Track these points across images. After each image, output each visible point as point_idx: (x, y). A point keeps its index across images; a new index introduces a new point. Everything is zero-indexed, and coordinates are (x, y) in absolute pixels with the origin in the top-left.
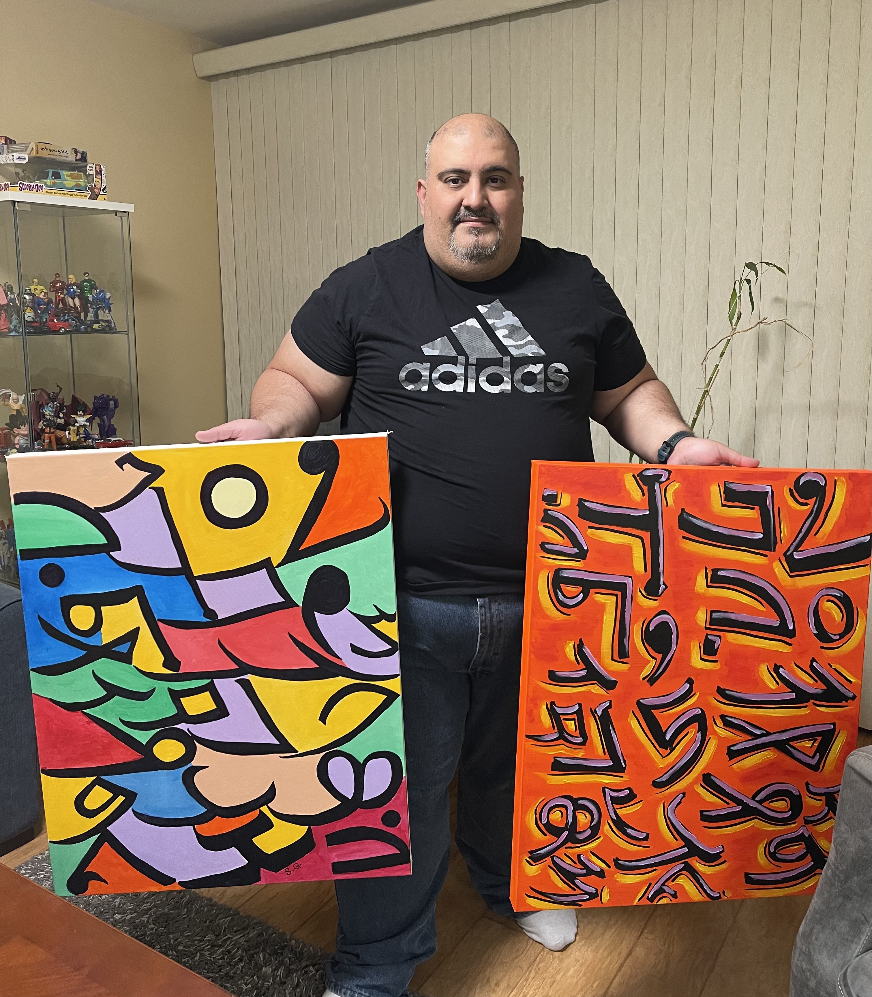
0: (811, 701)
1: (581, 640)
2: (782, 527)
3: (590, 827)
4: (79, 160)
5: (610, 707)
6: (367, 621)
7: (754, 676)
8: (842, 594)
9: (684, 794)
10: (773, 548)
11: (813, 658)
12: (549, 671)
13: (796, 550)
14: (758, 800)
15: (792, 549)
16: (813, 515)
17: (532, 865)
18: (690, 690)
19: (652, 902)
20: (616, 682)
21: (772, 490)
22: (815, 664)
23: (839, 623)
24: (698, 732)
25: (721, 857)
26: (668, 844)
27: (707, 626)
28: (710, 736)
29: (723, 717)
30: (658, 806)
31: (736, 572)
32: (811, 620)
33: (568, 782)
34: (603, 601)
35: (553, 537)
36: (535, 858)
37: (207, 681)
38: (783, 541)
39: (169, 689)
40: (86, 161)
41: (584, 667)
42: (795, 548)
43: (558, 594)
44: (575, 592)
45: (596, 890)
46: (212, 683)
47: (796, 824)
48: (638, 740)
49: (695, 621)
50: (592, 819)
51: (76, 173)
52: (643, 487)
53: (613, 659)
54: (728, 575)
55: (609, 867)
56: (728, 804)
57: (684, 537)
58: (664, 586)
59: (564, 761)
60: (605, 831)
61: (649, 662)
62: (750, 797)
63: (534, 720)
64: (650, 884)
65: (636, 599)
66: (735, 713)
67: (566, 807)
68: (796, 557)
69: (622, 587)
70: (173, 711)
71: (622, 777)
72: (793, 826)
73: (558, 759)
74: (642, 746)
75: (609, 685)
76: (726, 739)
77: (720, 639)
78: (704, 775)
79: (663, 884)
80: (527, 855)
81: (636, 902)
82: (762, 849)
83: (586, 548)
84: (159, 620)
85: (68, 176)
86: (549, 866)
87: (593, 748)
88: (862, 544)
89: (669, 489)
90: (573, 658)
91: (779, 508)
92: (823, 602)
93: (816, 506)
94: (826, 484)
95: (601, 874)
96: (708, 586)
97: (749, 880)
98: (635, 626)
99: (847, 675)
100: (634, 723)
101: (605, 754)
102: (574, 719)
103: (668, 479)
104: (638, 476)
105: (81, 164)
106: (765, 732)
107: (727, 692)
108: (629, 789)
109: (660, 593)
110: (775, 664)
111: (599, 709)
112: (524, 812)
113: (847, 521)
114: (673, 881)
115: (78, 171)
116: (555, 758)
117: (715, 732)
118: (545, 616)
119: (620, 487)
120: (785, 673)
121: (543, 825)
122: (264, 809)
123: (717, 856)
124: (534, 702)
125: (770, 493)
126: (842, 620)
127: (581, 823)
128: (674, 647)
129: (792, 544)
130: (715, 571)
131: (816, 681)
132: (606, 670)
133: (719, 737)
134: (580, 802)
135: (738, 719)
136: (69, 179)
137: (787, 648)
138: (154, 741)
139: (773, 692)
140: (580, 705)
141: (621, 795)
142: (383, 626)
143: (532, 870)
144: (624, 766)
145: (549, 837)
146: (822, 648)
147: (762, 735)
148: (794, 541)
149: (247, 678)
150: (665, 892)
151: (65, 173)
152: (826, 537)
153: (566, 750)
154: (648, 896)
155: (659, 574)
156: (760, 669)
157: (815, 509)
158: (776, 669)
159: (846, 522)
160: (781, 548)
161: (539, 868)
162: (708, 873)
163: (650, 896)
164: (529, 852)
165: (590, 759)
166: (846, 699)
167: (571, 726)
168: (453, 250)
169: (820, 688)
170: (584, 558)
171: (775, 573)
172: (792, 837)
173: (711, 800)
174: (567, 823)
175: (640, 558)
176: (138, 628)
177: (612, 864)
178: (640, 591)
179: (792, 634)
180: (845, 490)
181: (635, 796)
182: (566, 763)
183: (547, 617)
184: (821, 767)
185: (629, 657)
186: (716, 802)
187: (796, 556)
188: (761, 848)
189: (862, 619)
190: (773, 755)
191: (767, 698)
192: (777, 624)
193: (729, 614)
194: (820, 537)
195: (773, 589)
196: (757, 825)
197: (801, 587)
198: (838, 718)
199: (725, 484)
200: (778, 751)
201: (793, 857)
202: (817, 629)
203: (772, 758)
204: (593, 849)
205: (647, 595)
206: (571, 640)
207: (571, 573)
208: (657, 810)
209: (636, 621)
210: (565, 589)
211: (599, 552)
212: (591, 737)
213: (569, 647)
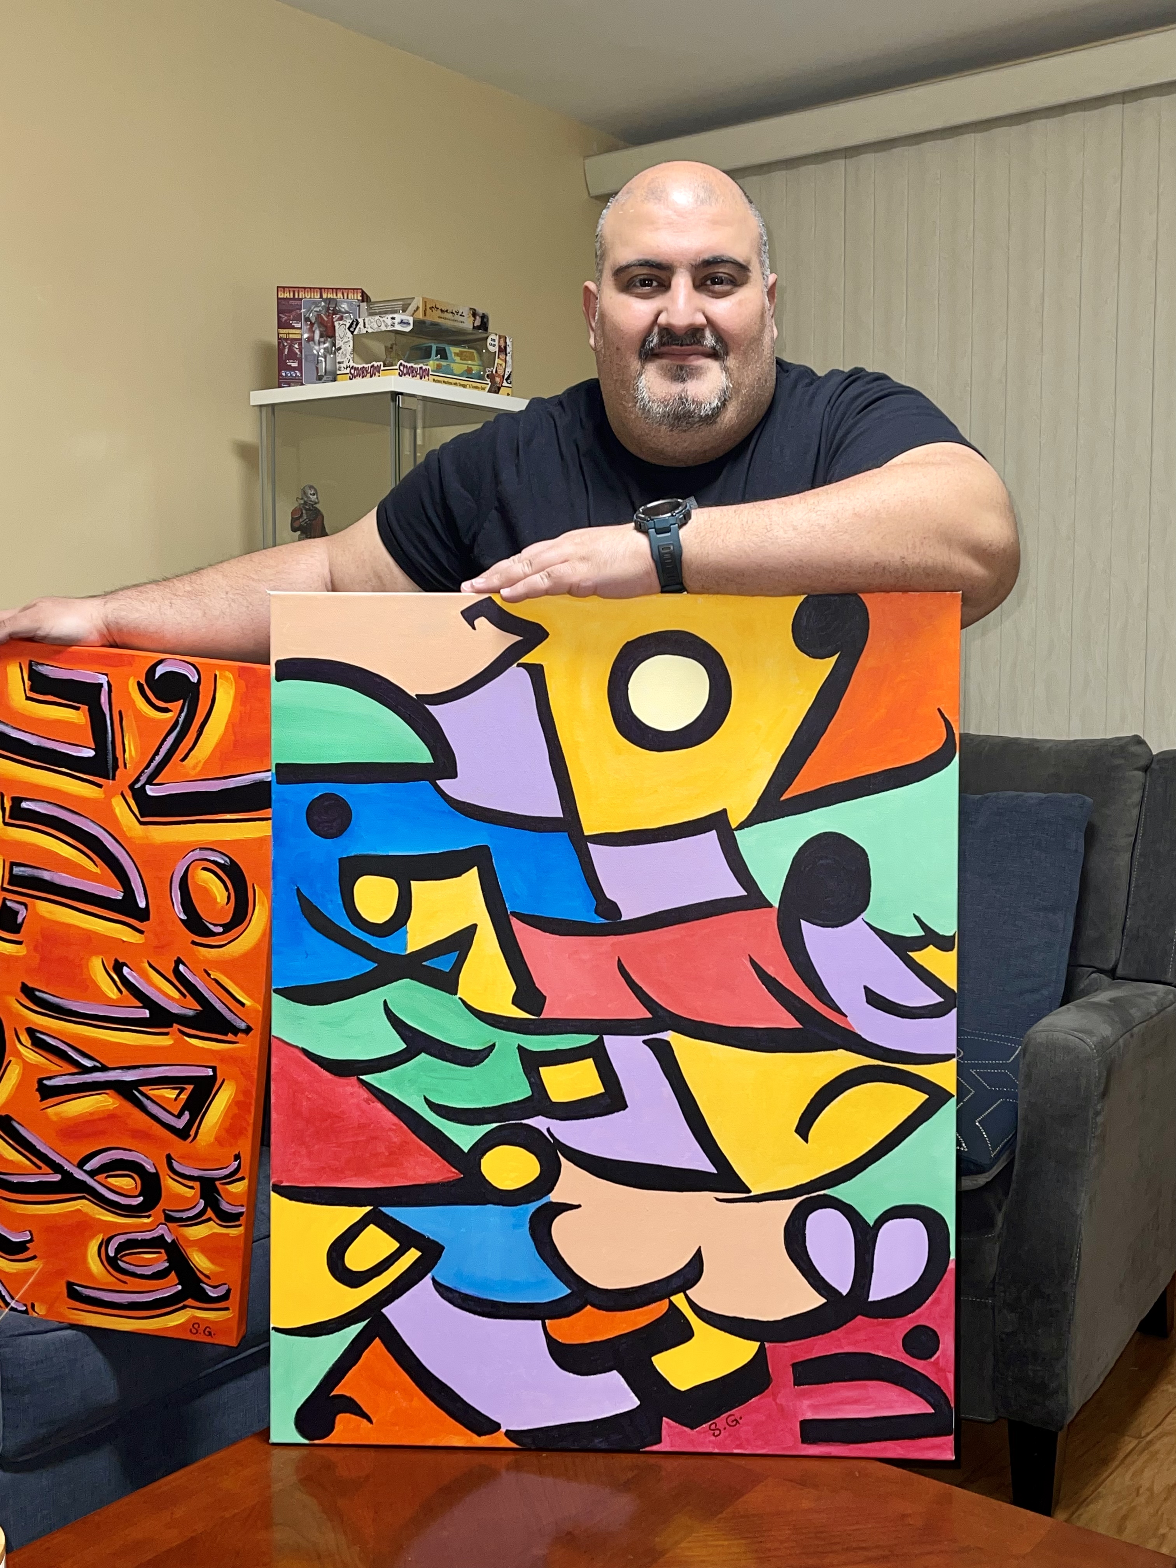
0: (176, 1026)
2: (126, 742)
7: (81, 974)
8: (228, 860)
10: (111, 775)
11: (179, 958)
13: (150, 781)
14: (88, 1169)
15: (143, 779)
16: (178, 729)
21: (108, 682)
22: (181, 968)
23: (223, 907)
27: (5, 886)
28: (11, 1058)
29: (31, 1032)
31: (50, 806)
32: (176, 896)
38: (128, 765)
42: (149, 778)
47: (150, 1219)
54: (38, 809)
56: (40, 1168)
62: (76, 1163)
66: (50, 1028)
68: (150, 793)
72: (146, 1220)
76: (36, 1067)
77: (27, 909)
82: (96, 1248)
88: (260, 784)
91: (120, 713)
92: (194, 870)
93: (183, 715)
94: (200, 681)
96: (6, 824)
97: (72, 1293)
99: (237, 992)
106: (98, 1065)
107: (37, 993)
110: (116, 961)
113: (236, 744)
117: (19, 1055)
120: (132, 976)
123: (21, 1247)
125: (106, 686)
126: (227, 903)
129: (143, 772)
130: (17, 801)
131: (184, 996)
133: (24, 1062)
135: (54, 1037)
137: (135, 936)
139: (112, 1004)
146: (194, 943)
147: (94, 1069)
148: (147, 768)
152: (201, 765)
156: (91, 964)
157: (181, 720)
158: (118, 967)
160: (125, 776)
166: (236, 1031)
169: (190, 1008)
171: (114, 814)
172: (144, 1237)
173: (11, 1158)
179: (143, 915)
184: (192, 1133)
186: (20, 1162)
187: (150, 791)
188: (93, 1247)
189: (263, 904)
190: (113, 1104)
191: (103, 1011)
192: (120, 896)
193: (39, 871)
194: (191, 765)
195: (113, 841)
196: (85, 1210)
197: (159, 842)
198: (222, 1060)
199: (30, 666)
200: (121, 1097)
201: (148, 1271)
202: (185, 913)
203: (111, 1108)
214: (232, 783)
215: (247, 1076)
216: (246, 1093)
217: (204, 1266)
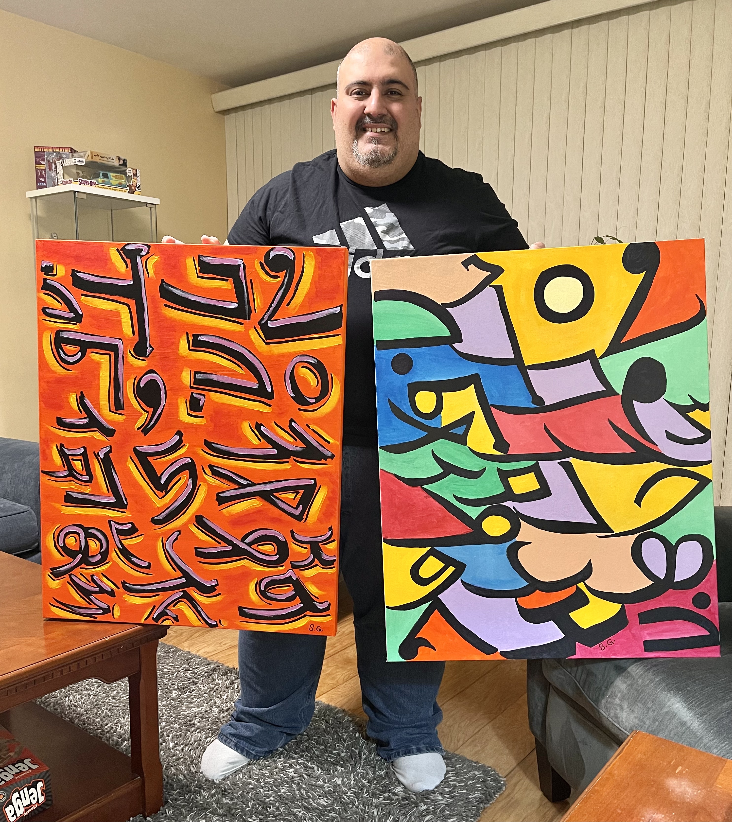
0: (292, 457)
1: (82, 392)
2: (255, 298)
3: (100, 553)
5: (110, 451)
7: (238, 432)
8: (316, 361)
9: (180, 531)
10: (248, 317)
11: (291, 419)
12: (57, 417)
13: (270, 319)
14: (248, 542)
15: (266, 318)
16: (284, 287)
17: (53, 579)
18: (180, 441)
19: (157, 622)
20: (114, 431)
21: (243, 264)
22: (294, 424)
23: (315, 388)
24: (189, 479)
25: (216, 590)
26: (168, 573)
27: (192, 385)
28: (201, 483)
29: (211, 467)
30: (157, 540)
31: (214, 337)
32: (288, 384)
33: (80, 513)
34: (98, 359)
35: (52, 302)
36: (56, 574)
38: (257, 311)
41: (86, 416)
42: (269, 317)
43: (60, 352)
44: (75, 351)
45: (109, 606)
47: (284, 567)
48: (137, 482)
49: (181, 380)
50: (102, 546)
52: (127, 260)
53: (110, 411)
54: (208, 340)
55: (119, 588)
56: (220, 543)
57: (165, 305)
58: (151, 348)
59: (74, 495)
60: (113, 557)
61: (141, 414)
62: (240, 540)
63: (47, 458)
64: (154, 607)
65: (127, 359)
66: (221, 465)
67: (79, 534)
68: (270, 326)
69: (114, 348)
71: (125, 512)
72: (281, 568)
73: (69, 493)
74: (140, 487)
75: (108, 433)
76: (215, 486)
77: (205, 397)
78: (196, 516)
79: (166, 608)
80: (49, 571)
81: (143, 621)
82: (254, 586)
83: (81, 313)
86: (68, 582)
87: (98, 486)
88: (333, 315)
89: (149, 262)
90: (76, 408)
91: (251, 281)
92: (298, 367)
93: (286, 279)
94: (294, 258)
95: (112, 593)
96: (190, 350)
97: (242, 613)
98: (128, 382)
99: (325, 435)
100: (132, 467)
101: (109, 492)
102: (80, 460)
103: (148, 253)
104: (121, 250)
106: (250, 482)
107: (213, 445)
108: (131, 523)
109: (147, 355)
110: (257, 423)
111: (101, 453)
112: (46, 536)
114: (174, 606)
116: (67, 492)
117: (205, 481)
118: (50, 370)
119: (107, 261)
120: (266, 431)
121: (61, 547)
123: (212, 589)
124: (47, 442)
125: (242, 266)
126: (317, 385)
127: (92, 548)
128: (163, 403)
129: (265, 314)
130: (196, 336)
131: (296, 440)
132: (105, 420)
133: (208, 484)
134: (90, 531)
135: (225, 469)
137: (267, 408)
139: (256, 447)
140: (85, 448)
141: (124, 528)
143: (54, 584)
144: (126, 503)
145: (66, 558)
146: (299, 409)
147: (248, 485)
148: (268, 311)
150: (167, 614)
152: (298, 307)
153: (76, 486)
154: (153, 617)
155: (146, 338)
156: (243, 426)
157: (286, 281)
158: (258, 426)
159: (317, 294)
160: (256, 317)
161: (59, 583)
162: (205, 602)
163: (155, 617)
164: (51, 569)
165: (96, 495)
166: (326, 458)
167: (78, 465)
169: (299, 446)
170: (80, 322)
171: (251, 339)
172: (280, 578)
173: (204, 539)
174: (81, 548)
175: (127, 322)
177: (120, 586)
178: (130, 352)
179: (270, 396)
180: (313, 266)
181: (137, 530)
182: (76, 496)
183: (53, 372)
184: (305, 517)
185: (124, 409)
186: (209, 541)
187: (270, 324)
188: (252, 586)
189: (337, 384)
190: (259, 504)
191: (251, 452)
192: (256, 386)
193: (211, 375)
194: (292, 308)
195: (251, 355)
196: (247, 565)
197: (276, 354)
198: (319, 475)
199: (199, 257)
200: (264, 500)
201: (283, 597)
202: (294, 393)
203: (258, 506)
204: (104, 572)
205: (137, 355)
206: (73, 392)
207: (70, 335)
208: (157, 544)
209: (129, 379)
210: (66, 348)
211: (93, 316)
212: (96, 477)
213: (73, 398)
214: (316, 316)
215: (333, 482)
216: (333, 492)
217: (315, 591)
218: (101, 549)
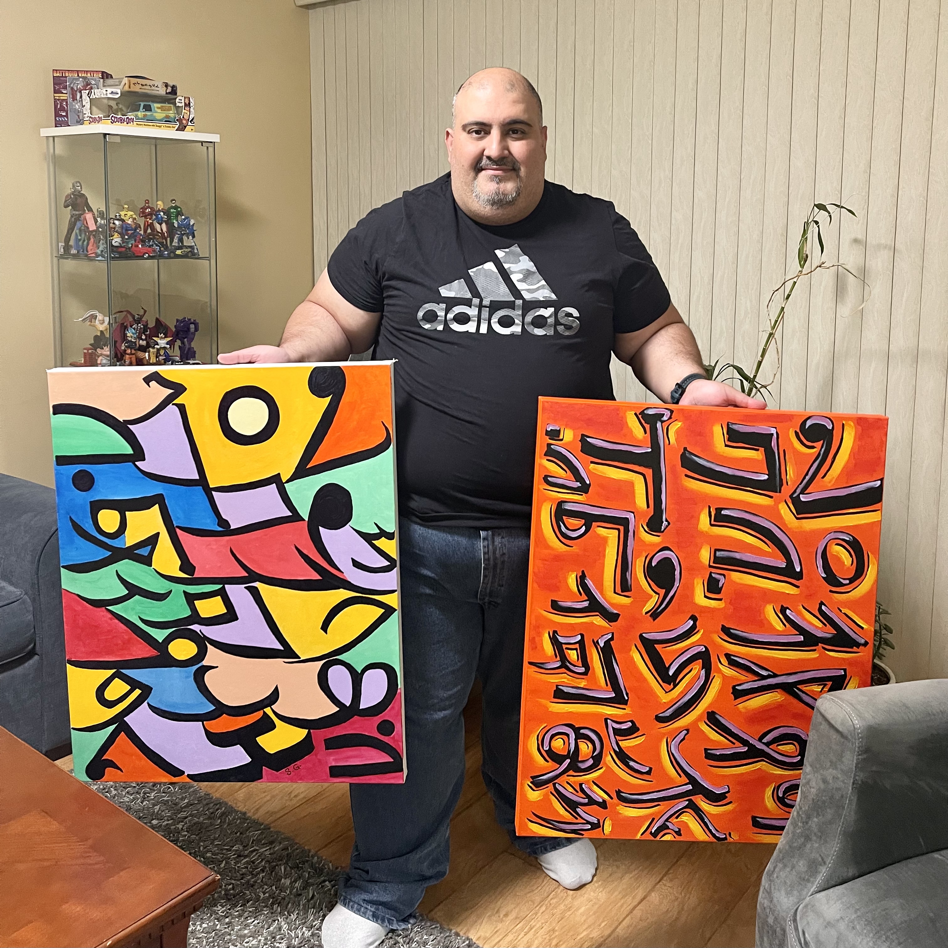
0: (820, 645)
1: (583, 572)
2: (788, 469)
3: (592, 757)
4: (170, 93)
5: (612, 639)
6: (369, 538)
7: (760, 616)
8: (851, 537)
9: (688, 730)
10: (778, 490)
11: (822, 602)
12: (552, 600)
13: (802, 492)
14: (766, 741)
15: (798, 491)
16: (820, 459)
17: (534, 790)
18: (694, 627)
19: (655, 837)
20: (618, 615)
21: (777, 432)
22: (823, 608)
23: (848, 568)
24: (702, 669)
25: (726, 797)
26: (671, 779)
27: (711, 564)
28: (715, 674)
29: (728, 656)
30: (660, 741)
31: (740, 512)
32: (819, 563)
33: (570, 710)
34: (605, 535)
35: (556, 470)
36: (537, 784)
37: (218, 587)
38: (789, 483)
39: (184, 592)
40: (176, 94)
41: (586, 598)
42: (802, 490)
43: (560, 526)
44: (579, 525)
45: (598, 820)
46: (224, 588)
48: (641, 674)
49: (699, 558)
50: (595, 749)
51: (167, 105)
52: (645, 425)
53: (615, 592)
54: (732, 514)
55: (612, 798)
56: (734, 744)
57: (686, 476)
58: (667, 523)
59: (566, 690)
60: (607, 763)
61: (651, 597)
62: (757, 739)
63: (536, 647)
64: (653, 819)
65: (638, 534)
66: (739, 653)
67: (568, 735)
68: (803, 499)
69: (625, 522)
70: (187, 613)
71: (625, 709)
72: (800, 772)
73: (560, 687)
74: (645, 680)
75: (611, 617)
76: (732, 678)
77: (725, 578)
78: (708, 713)
79: (667, 820)
80: (529, 780)
81: (638, 837)
82: (770, 793)
83: (588, 482)
84: (178, 527)
85: (158, 108)
86: (551, 793)
87: (595, 679)
88: (871, 490)
89: (671, 428)
90: (576, 589)
91: (784, 451)
92: (830, 546)
93: (823, 450)
94: (833, 427)
95: (603, 805)
96: (711, 525)
97: (756, 823)
98: (638, 560)
99: (859, 621)
100: (636, 657)
101: (607, 685)
102: (576, 649)
103: (670, 418)
104: (640, 414)
105: (170, 96)
106: (771, 674)
107: (732, 631)
108: (632, 721)
109: (662, 530)
110: (782, 606)
111: (601, 641)
112: (527, 737)
113: (856, 465)
114: (677, 818)
115: (168, 103)
116: (557, 686)
117: (719, 671)
118: (547, 547)
119: (622, 424)
120: (792, 615)
121: (546, 751)
122: (268, 710)
123: (722, 796)
124: (538, 629)
125: (775, 435)
126: (852, 564)
127: (583, 752)
128: (677, 584)
129: (798, 486)
130: (718, 510)
131: (825, 625)
132: (609, 603)
133: (724, 675)
134: (582, 731)
135: (743, 658)
136: (159, 111)
137: (794, 590)
138: (169, 639)
139: (780, 634)
140: (582, 636)
141: (624, 727)
142: (382, 543)
143: (534, 795)
144: (626, 698)
145: (551, 764)
146: (831, 591)
147: (769, 677)
148: (801, 484)
149: (256, 586)
150: (668, 828)
151: (155, 106)
152: (834, 480)
153: (568, 680)
154: (651, 832)
155: (662, 511)
156: (766, 610)
157: (822, 453)
158: (783, 610)
160: (787, 490)
161: (541, 794)
162: (713, 812)
163: (653, 831)
164: (531, 777)
165: (592, 690)
166: (858, 645)
167: (573, 655)
168: (476, 196)
169: (829, 632)
170: (586, 492)
171: (780, 514)
173: (715, 739)
174: (569, 751)
175: (642, 494)
176: (158, 533)
177: (614, 795)
178: (643, 527)
179: (799, 576)
180: (853, 434)
181: (638, 729)
182: (568, 691)
183: (551, 549)
185: (631, 591)
186: (721, 741)
187: (803, 498)
188: (769, 792)
189: (874, 564)
190: (781, 698)
191: (774, 639)
192: (784, 566)
193: (733, 553)
194: (828, 480)
195: (780, 531)
196: (764, 768)
197: (807, 530)
198: (849, 665)
199: (728, 425)
200: (786, 694)
202: (825, 573)
203: (779, 700)
204: (595, 779)
205: (650, 530)
206: (573, 571)
207: (573, 506)
208: (661, 745)
209: (638, 556)
210: (568, 522)
211: (602, 486)
212: (593, 668)
213: (572, 579)
214: (853, 490)
215: (865, 673)
218: (593, 753)
